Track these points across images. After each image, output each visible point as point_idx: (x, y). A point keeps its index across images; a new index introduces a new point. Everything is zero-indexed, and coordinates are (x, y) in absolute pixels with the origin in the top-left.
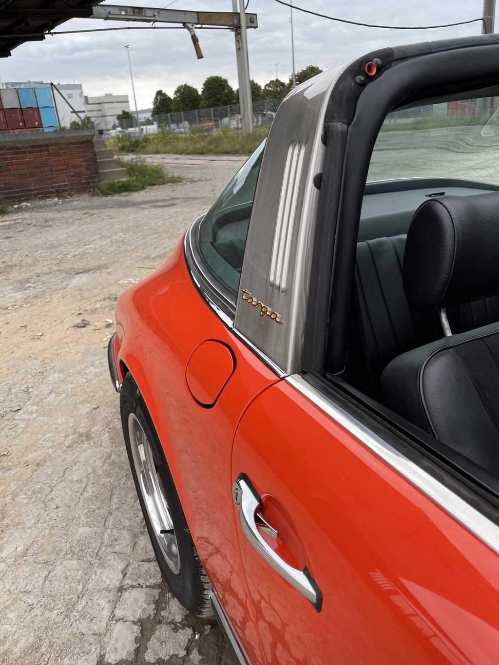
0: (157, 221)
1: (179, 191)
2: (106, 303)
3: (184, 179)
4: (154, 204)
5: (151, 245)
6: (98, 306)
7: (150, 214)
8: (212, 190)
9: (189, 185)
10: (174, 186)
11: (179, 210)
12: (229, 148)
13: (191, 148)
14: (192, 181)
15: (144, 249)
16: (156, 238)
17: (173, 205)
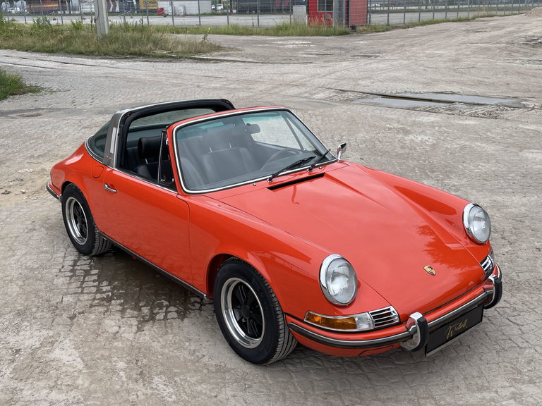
0: (30, 129)
1: (41, 101)
2: (16, 182)
3: (43, 89)
4: (21, 113)
5: (32, 148)
6: (11, 184)
7: (22, 123)
8: (73, 102)
9: (49, 96)
10: (35, 96)
11: (46, 120)
12: (82, 49)
13: (38, 45)
14: (52, 92)
15: (27, 151)
16: (34, 143)
17: (39, 115)
